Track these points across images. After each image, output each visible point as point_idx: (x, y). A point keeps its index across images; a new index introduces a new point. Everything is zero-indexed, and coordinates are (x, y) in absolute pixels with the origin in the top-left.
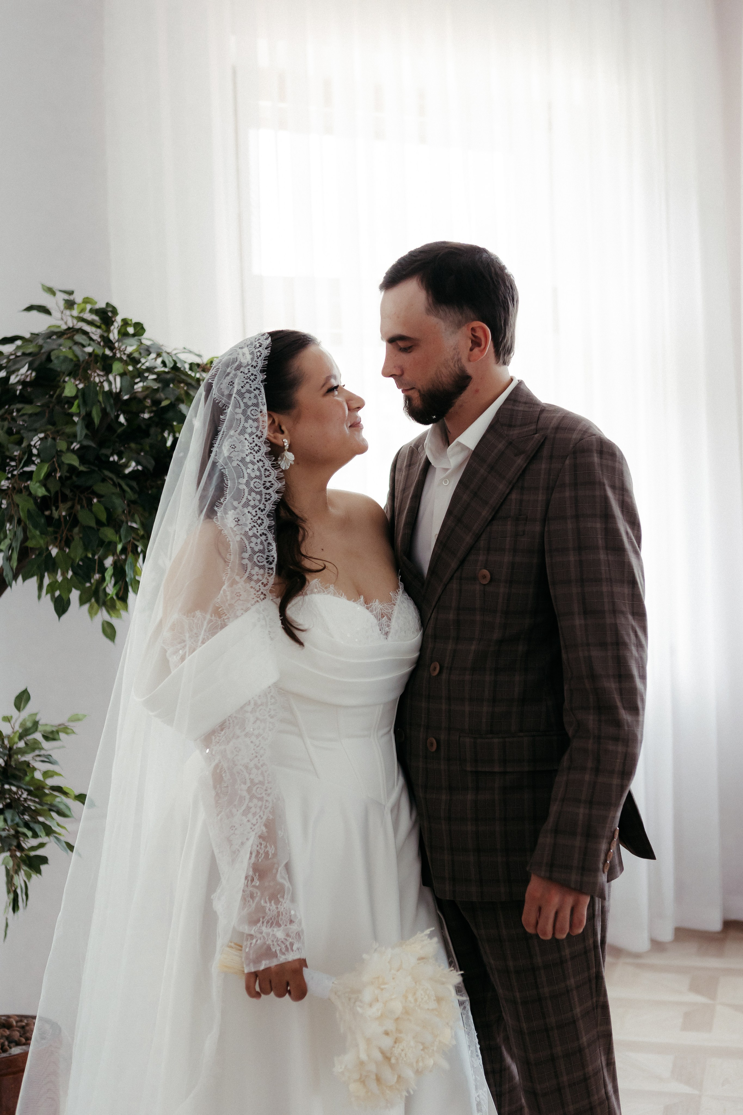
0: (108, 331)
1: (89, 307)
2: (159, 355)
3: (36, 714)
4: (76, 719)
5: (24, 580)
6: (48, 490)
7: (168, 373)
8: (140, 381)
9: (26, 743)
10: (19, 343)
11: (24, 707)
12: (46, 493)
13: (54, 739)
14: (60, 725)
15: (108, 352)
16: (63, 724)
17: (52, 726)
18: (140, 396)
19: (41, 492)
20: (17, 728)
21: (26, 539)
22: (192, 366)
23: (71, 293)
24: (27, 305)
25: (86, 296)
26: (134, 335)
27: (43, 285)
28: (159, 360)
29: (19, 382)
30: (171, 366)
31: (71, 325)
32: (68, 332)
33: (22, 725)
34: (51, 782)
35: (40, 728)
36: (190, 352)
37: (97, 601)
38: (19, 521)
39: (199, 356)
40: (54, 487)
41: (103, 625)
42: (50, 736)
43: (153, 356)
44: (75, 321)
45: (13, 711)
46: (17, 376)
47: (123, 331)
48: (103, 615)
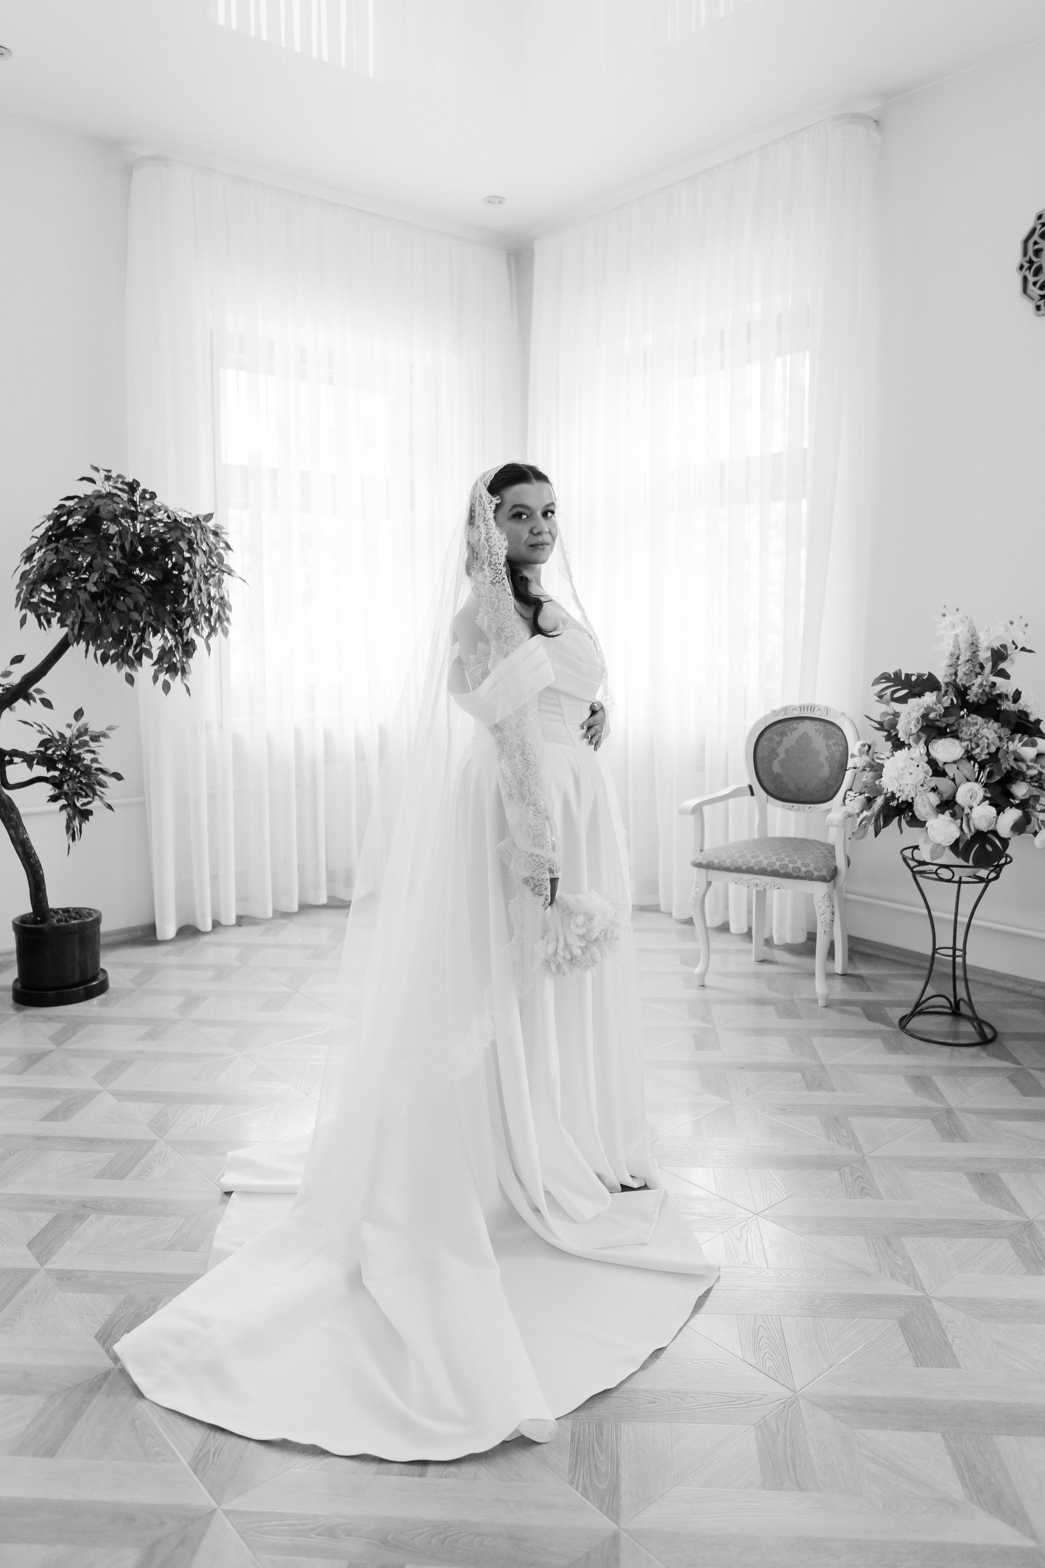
0: (134, 496)
1: (120, 480)
2: (165, 512)
3: (87, 724)
4: (111, 728)
5: (78, 644)
6: (98, 588)
7: (171, 523)
8: (153, 527)
9: (79, 742)
10: (76, 500)
11: (80, 719)
12: (97, 590)
13: (97, 741)
14: (101, 732)
15: (132, 508)
16: (102, 732)
17: (96, 732)
18: (152, 535)
19: (94, 589)
20: (75, 732)
21: (84, 617)
22: (185, 520)
23: (109, 471)
24: (81, 477)
25: (119, 473)
26: (150, 499)
27: (91, 466)
28: (166, 514)
29: (75, 524)
30: (174, 518)
31: (108, 491)
32: (108, 495)
33: (78, 730)
34: (95, 765)
35: (89, 733)
36: (185, 511)
37: (123, 660)
38: (80, 606)
39: (190, 514)
40: (102, 587)
41: (126, 675)
42: (95, 738)
43: (162, 512)
44: (111, 488)
45: (73, 721)
46: (73, 520)
47: (143, 496)
48: (126, 669)
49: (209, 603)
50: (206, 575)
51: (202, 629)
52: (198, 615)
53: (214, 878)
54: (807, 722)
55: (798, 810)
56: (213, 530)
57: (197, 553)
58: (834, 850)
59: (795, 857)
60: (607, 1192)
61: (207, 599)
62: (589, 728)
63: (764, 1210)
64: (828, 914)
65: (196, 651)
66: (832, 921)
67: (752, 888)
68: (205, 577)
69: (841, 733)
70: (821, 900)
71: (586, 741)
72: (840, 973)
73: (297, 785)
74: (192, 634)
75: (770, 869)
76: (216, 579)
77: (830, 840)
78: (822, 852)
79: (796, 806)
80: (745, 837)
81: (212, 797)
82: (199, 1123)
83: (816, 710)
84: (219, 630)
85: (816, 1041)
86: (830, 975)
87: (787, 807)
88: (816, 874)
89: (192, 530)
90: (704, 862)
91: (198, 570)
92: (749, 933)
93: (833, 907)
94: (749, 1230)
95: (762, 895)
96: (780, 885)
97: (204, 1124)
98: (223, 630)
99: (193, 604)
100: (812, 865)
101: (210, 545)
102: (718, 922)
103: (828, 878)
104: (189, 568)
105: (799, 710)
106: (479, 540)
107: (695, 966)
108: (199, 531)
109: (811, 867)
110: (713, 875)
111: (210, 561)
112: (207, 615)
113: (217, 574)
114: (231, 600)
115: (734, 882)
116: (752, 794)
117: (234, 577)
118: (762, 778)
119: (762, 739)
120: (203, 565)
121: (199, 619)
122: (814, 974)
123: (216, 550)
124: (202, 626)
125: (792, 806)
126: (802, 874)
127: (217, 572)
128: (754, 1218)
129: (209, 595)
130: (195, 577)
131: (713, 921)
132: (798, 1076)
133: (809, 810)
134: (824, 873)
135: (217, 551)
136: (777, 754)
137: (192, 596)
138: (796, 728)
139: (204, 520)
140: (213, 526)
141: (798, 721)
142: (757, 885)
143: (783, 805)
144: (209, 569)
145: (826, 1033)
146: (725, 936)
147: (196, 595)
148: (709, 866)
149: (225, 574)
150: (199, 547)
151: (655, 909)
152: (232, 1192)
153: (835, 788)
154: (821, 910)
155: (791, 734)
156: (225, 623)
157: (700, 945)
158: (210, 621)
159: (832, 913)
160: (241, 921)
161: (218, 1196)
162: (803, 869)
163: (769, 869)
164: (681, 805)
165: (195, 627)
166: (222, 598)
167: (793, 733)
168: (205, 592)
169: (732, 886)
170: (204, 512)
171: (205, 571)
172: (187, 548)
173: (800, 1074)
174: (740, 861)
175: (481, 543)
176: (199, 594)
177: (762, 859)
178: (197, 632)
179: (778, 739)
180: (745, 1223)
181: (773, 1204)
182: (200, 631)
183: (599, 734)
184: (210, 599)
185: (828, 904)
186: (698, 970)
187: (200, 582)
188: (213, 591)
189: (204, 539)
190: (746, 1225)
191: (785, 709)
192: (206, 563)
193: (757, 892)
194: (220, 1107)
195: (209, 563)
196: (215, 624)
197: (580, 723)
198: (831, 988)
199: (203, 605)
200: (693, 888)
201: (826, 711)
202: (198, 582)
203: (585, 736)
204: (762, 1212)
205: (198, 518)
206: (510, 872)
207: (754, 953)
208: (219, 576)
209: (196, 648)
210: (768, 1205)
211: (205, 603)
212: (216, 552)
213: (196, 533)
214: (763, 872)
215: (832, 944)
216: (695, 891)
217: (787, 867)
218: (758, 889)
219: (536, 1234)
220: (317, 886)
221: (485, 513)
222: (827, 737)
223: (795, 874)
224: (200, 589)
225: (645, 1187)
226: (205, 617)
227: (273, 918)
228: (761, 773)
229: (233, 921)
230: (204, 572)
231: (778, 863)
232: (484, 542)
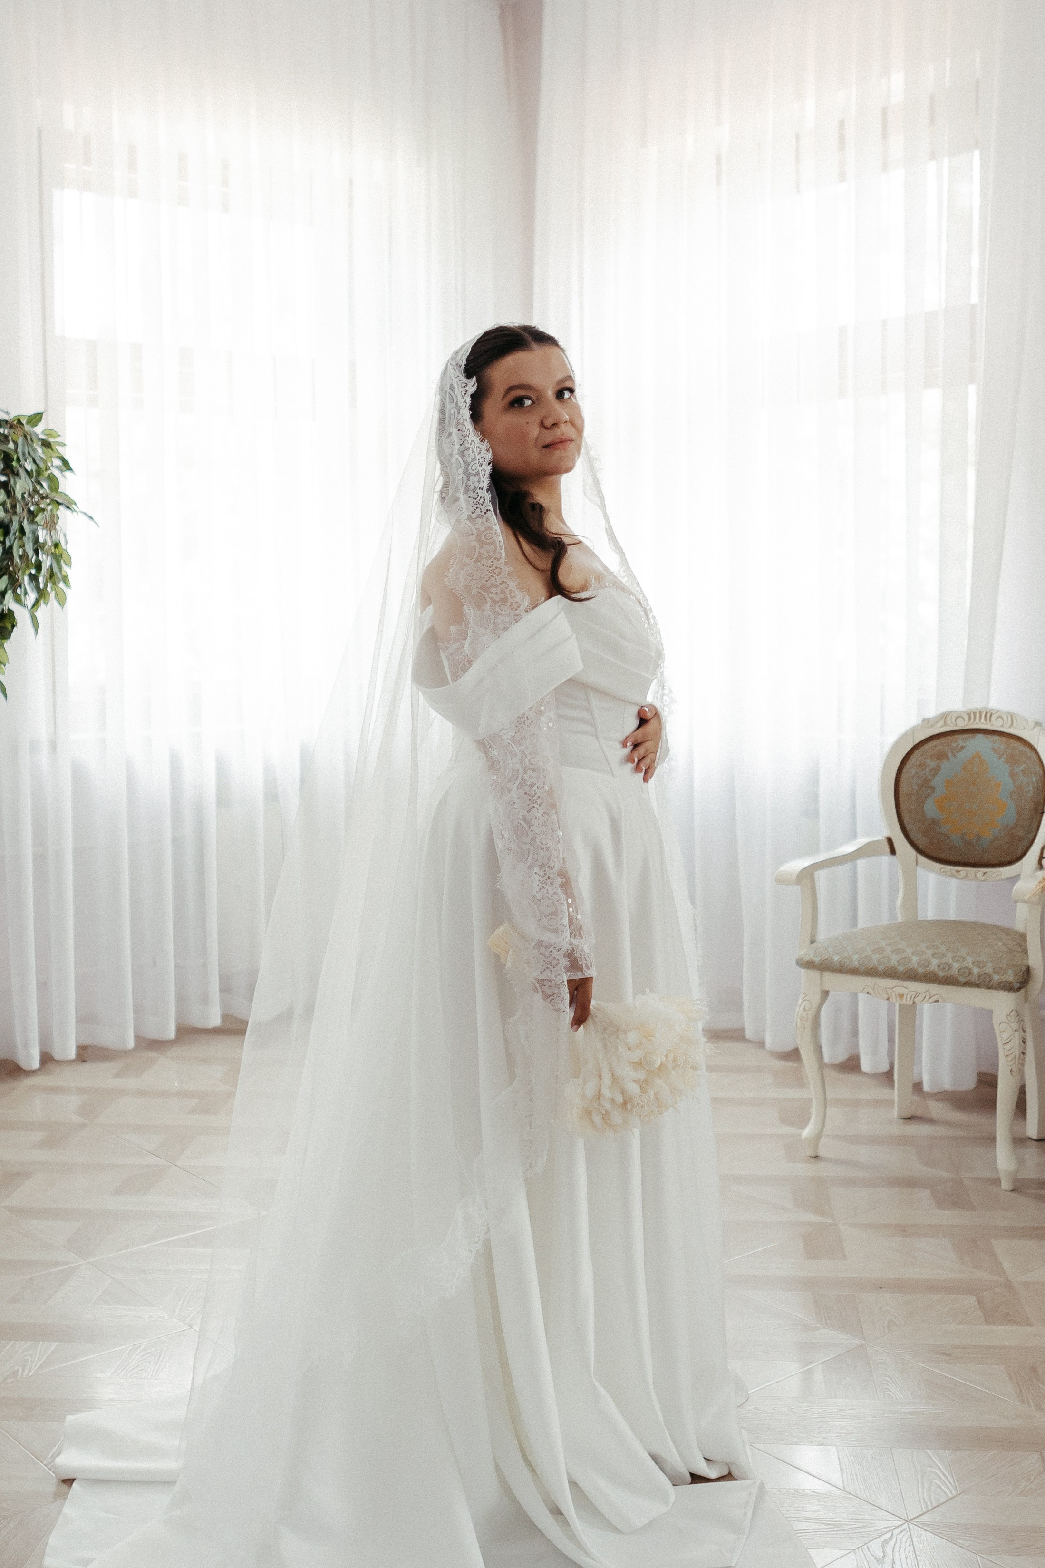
49: (36, 552)
50: (32, 509)
51: (26, 593)
52: (19, 572)
53: (43, 986)
54: (980, 736)
55: (966, 877)
56: (42, 439)
57: (17, 474)
58: (1026, 941)
59: (963, 952)
60: (667, 1483)
61: (33, 545)
62: (636, 746)
63: (920, 1515)
64: (1016, 1042)
65: (15, 629)
66: (1023, 1053)
67: (894, 999)
68: (30, 512)
69: (1034, 755)
70: (1004, 1019)
71: (630, 766)
72: (1035, 1137)
73: (174, 840)
74: (9, 602)
75: (923, 970)
76: (47, 514)
77: (1019, 926)
78: (1005, 945)
79: (963, 870)
80: (885, 920)
81: (40, 859)
82: (20, 1371)
83: (993, 718)
84: (52, 595)
85: (1000, 1246)
86: (1019, 1141)
87: (949, 873)
88: (996, 978)
89: (10, 438)
90: (817, 960)
91: (19, 501)
92: (889, 1074)
93: (1024, 1031)
94: (897, 1548)
95: (909, 1013)
96: (938, 996)
97: (28, 1374)
98: (57, 596)
99: (12, 554)
100: (990, 965)
101: (38, 462)
102: (841, 1056)
103: (1017, 985)
104: (6, 497)
105: (966, 717)
106: (451, 455)
107: (803, 1125)
108: (20, 441)
109: (989, 969)
110: (832, 980)
111: (38, 487)
112: (33, 571)
113: (49, 508)
114: (72, 547)
115: (866, 991)
116: (893, 852)
117: (75, 513)
118: (909, 827)
119: (909, 765)
120: (27, 493)
121: (20, 578)
122: (993, 1139)
123: (46, 470)
124: (25, 589)
125: (958, 871)
126: (974, 978)
127: (49, 504)
128: (904, 1527)
129: (36, 540)
130: (15, 513)
131: (833, 1054)
132: (971, 1300)
133: (983, 878)
134: (1010, 976)
135: (49, 472)
136: (933, 788)
137: (10, 542)
138: (963, 747)
139: (28, 423)
140: (43, 433)
141: (965, 736)
142: (901, 996)
143: (942, 870)
144: (36, 500)
145: (1013, 1232)
146: (853, 1078)
147: (16, 540)
148: (823, 966)
149: (61, 507)
150: (21, 466)
151: (736, 1035)
152: (74, 1480)
153: (1025, 843)
154: (1005, 1035)
155: (954, 755)
156: (61, 585)
157: (812, 1092)
158: (38, 582)
159: (1024, 1042)
160: (85, 1054)
161: (51, 1486)
162: (976, 971)
163: (921, 970)
164: (782, 869)
165: (14, 591)
166: (56, 545)
167: (959, 755)
168: (30, 535)
169: (862, 997)
170: (26, 410)
171: (30, 504)
172: (2, 467)
173: (974, 1298)
174: (875, 957)
175: (454, 460)
176: (21, 538)
177: (910, 956)
178: (18, 599)
179: (933, 764)
180: (889, 1535)
181: (934, 1506)
182: (22, 597)
183: (651, 756)
184: (38, 547)
185: (1015, 1026)
186: (807, 1132)
187: (22, 520)
188: (42, 535)
189: (29, 453)
190: (891, 1537)
191: (945, 716)
192: (31, 490)
193: (900, 1005)
194: (54, 1345)
195: (36, 491)
196: (46, 585)
197: (621, 737)
198: (1021, 1161)
199: (28, 557)
200: (800, 1001)
201: (1010, 720)
202: (19, 519)
203: (629, 759)
204: (917, 1517)
205: (19, 421)
206: (508, 974)
207: (896, 1105)
208: (51, 510)
209: (16, 623)
210: (927, 1506)
211: (31, 553)
212: (46, 474)
213: (16, 443)
214: (911, 976)
215: (1022, 1091)
216: (802, 1007)
217: (950, 966)
218: (904, 1002)
219: (556, 1550)
220: (205, 999)
221: (459, 413)
222: (1012, 760)
223: (962, 980)
224: (22, 531)
225: (728, 1477)
226: (30, 575)
227: (136, 1049)
228: (906, 819)
229: (72, 1054)
230: (28, 504)
231: (935, 962)
232: (457, 456)
